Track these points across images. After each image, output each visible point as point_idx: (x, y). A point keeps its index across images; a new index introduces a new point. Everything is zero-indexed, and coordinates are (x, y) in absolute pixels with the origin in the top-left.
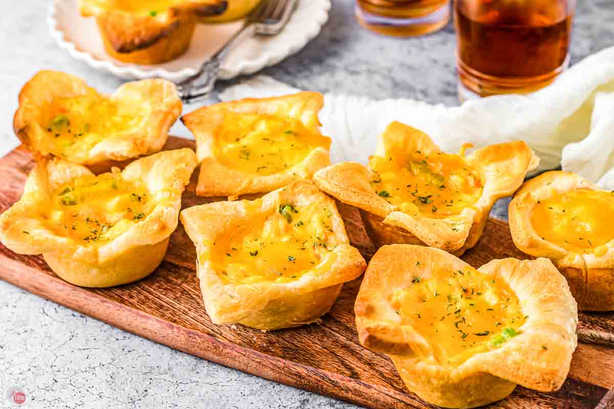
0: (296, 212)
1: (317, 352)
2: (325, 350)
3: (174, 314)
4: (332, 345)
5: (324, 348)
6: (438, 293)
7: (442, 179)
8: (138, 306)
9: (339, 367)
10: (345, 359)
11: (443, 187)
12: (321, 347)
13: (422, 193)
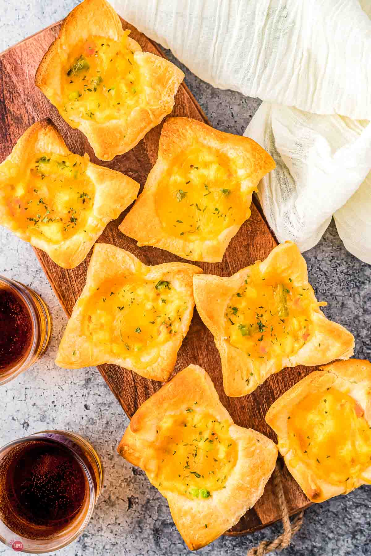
0: (169, 289)
1: (128, 381)
2: (133, 383)
3: (67, 288)
4: (140, 381)
5: (134, 380)
6: (196, 426)
7: (287, 314)
8: (50, 267)
9: (131, 402)
10: (139, 398)
11: (283, 321)
12: (132, 379)
13: (264, 320)
